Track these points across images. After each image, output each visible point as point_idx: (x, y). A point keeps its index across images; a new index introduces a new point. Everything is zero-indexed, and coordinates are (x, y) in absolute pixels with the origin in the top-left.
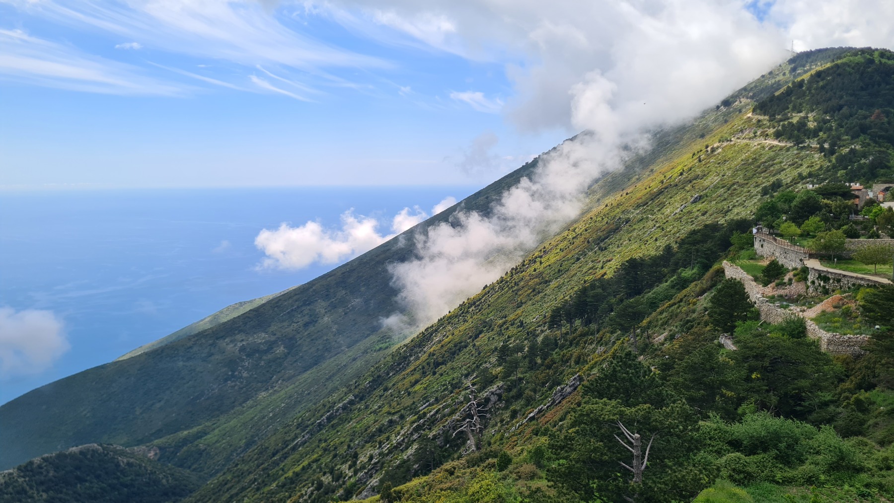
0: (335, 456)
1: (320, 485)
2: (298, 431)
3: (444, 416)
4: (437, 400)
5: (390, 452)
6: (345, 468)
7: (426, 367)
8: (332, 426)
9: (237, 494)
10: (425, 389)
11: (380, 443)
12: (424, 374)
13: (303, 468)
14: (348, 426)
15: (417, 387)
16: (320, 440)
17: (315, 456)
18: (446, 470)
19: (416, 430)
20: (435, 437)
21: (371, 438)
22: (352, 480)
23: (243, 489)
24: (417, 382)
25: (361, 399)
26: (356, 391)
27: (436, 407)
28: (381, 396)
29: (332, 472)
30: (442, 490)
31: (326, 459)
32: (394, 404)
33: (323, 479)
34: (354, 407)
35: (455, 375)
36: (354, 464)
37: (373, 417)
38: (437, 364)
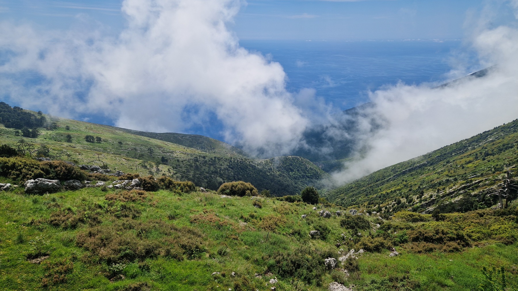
0: (410, 190)
1: (399, 202)
2: (391, 173)
3: (485, 185)
4: (482, 175)
5: (444, 196)
6: (415, 198)
7: (479, 155)
8: (411, 175)
10: (475, 167)
11: (439, 190)
12: (476, 158)
13: (392, 191)
14: (421, 177)
15: (470, 165)
16: (403, 180)
17: (399, 187)
18: (478, 213)
19: (464, 188)
20: (475, 196)
21: (433, 186)
22: (418, 205)
23: (359, 193)
24: (470, 162)
25: (431, 165)
26: (429, 160)
27: (480, 179)
28: (444, 165)
29: (407, 198)
31: (405, 191)
32: (452, 171)
33: (401, 199)
34: (426, 168)
35: (499, 163)
36: (421, 197)
37: (437, 175)
38: (487, 154)
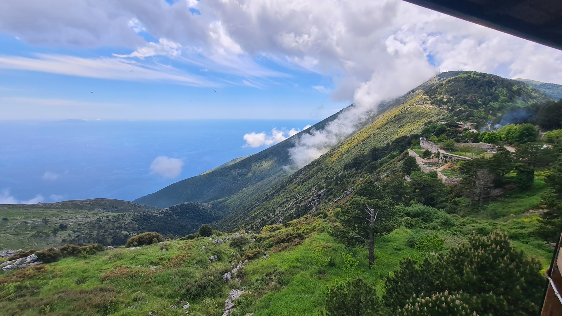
0: (268, 210)
1: (263, 219)
2: (256, 202)
3: (305, 199)
4: (303, 194)
5: (286, 210)
6: (271, 214)
7: (299, 183)
8: (267, 201)
9: (236, 221)
10: (299, 190)
11: (283, 207)
12: (299, 185)
13: (258, 214)
14: (272, 201)
15: (296, 189)
16: (263, 205)
17: (262, 210)
18: (305, 218)
19: (295, 204)
20: (302, 206)
21: (280, 206)
22: (274, 219)
23: (238, 219)
24: (296, 187)
25: (277, 192)
26: (276, 190)
27: (302, 196)
28: (284, 192)
29: (267, 216)
30: (303, 224)
31: (265, 211)
32: (288, 194)
33: (264, 217)
34: (275, 195)
35: (309, 186)
36: (274, 213)
37: (281, 198)
38: (303, 182)
